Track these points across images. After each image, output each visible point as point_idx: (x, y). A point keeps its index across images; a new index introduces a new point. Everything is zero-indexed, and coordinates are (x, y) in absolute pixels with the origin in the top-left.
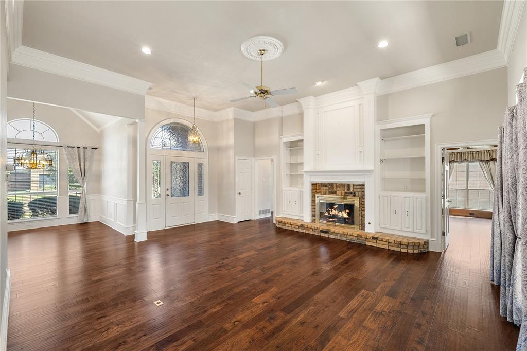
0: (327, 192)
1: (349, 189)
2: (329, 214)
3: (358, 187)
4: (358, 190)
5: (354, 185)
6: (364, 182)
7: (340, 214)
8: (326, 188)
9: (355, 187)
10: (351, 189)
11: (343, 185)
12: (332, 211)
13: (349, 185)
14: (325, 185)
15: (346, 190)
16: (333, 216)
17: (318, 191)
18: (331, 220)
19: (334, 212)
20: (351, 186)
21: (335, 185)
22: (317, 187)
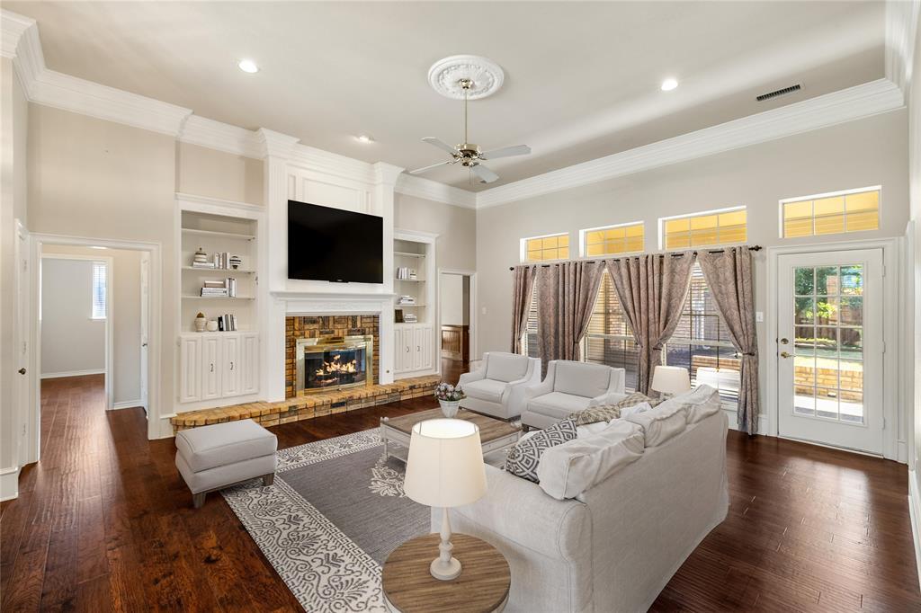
0: (317, 332)
1: (354, 324)
2: (325, 371)
3: (368, 320)
4: (368, 325)
5: (362, 317)
6: (380, 313)
7: (344, 368)
8: (316, 326)
9: (364, 320)
10: (359, 325)
11: (346, 318)
12: (330, 366)
13: (354, 319)
14: (312, 321)
15: (350, 327)
16: (334, 374)
17: (297, 333)
18: (330, 381)
19: (334, 367)
20: (359, 318)
21: (331, 319)
22: (297, 325)
